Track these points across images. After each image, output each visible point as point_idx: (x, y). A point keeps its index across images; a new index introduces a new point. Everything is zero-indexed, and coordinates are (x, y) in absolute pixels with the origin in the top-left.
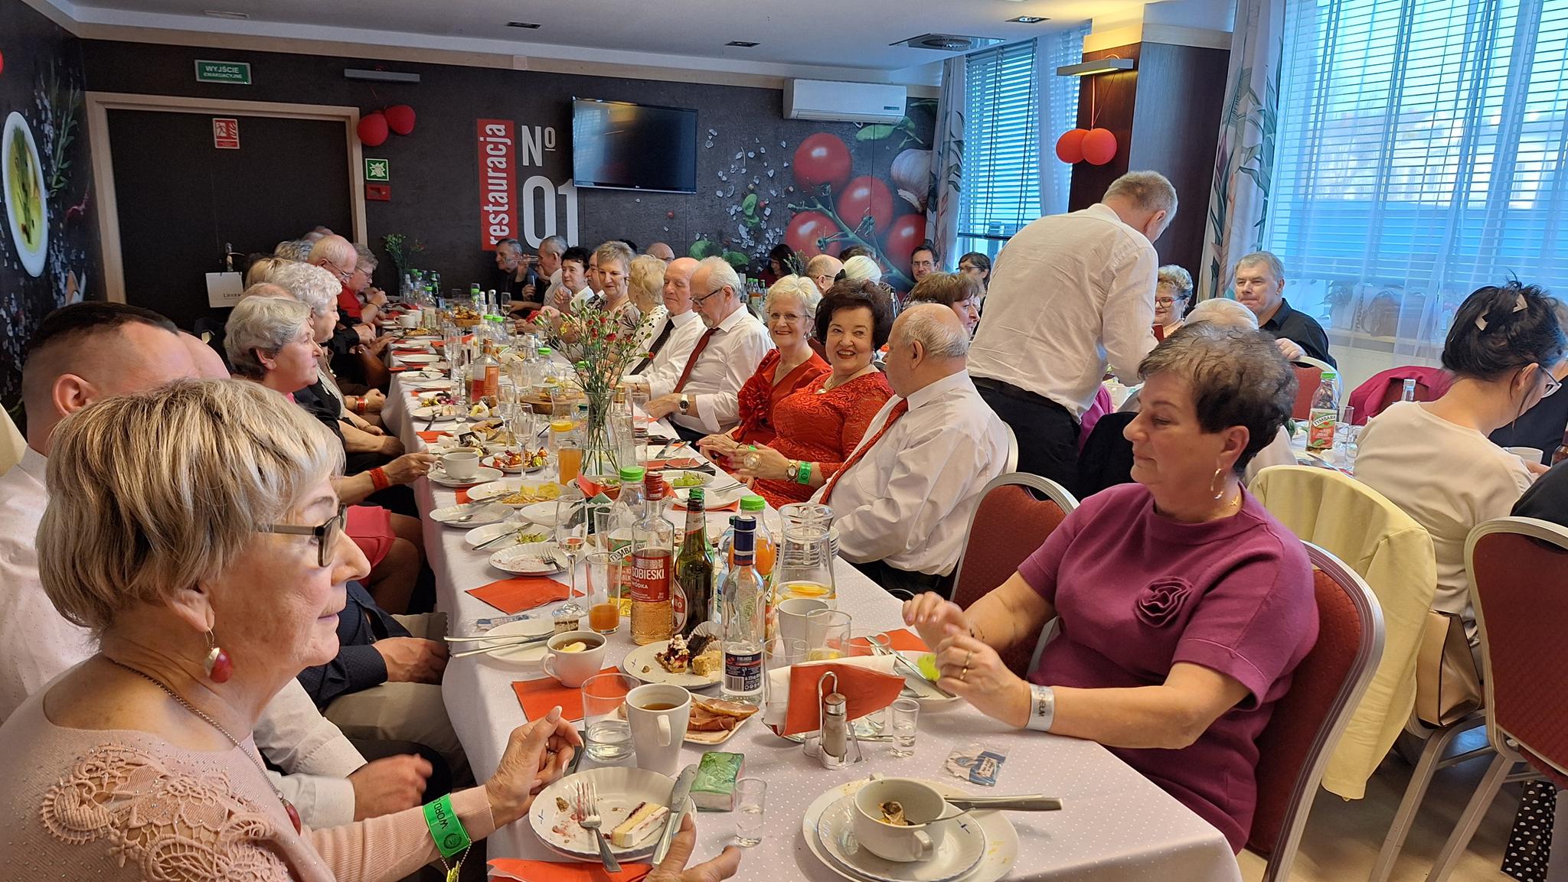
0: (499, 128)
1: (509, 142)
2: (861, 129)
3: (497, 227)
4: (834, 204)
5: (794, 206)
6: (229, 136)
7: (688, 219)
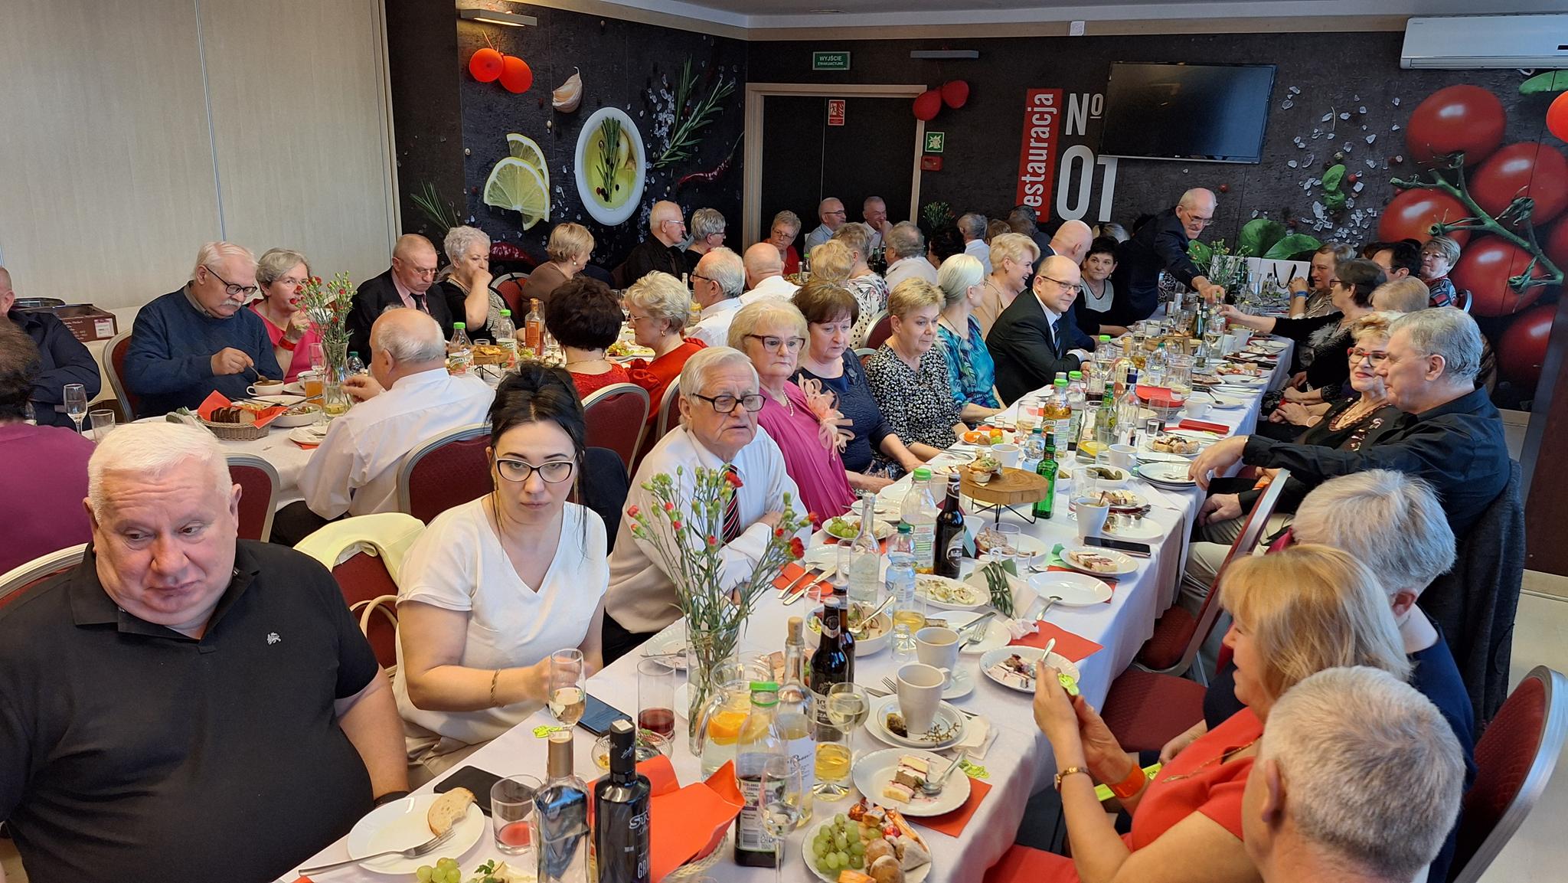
0: (1045, 99)
1: (1054, 111)
2: (1528, 78)
3: (1031, 198)
4: (1465, 180)
5: (1401, 181)
6: (838, 116)
7: (1245, 193)
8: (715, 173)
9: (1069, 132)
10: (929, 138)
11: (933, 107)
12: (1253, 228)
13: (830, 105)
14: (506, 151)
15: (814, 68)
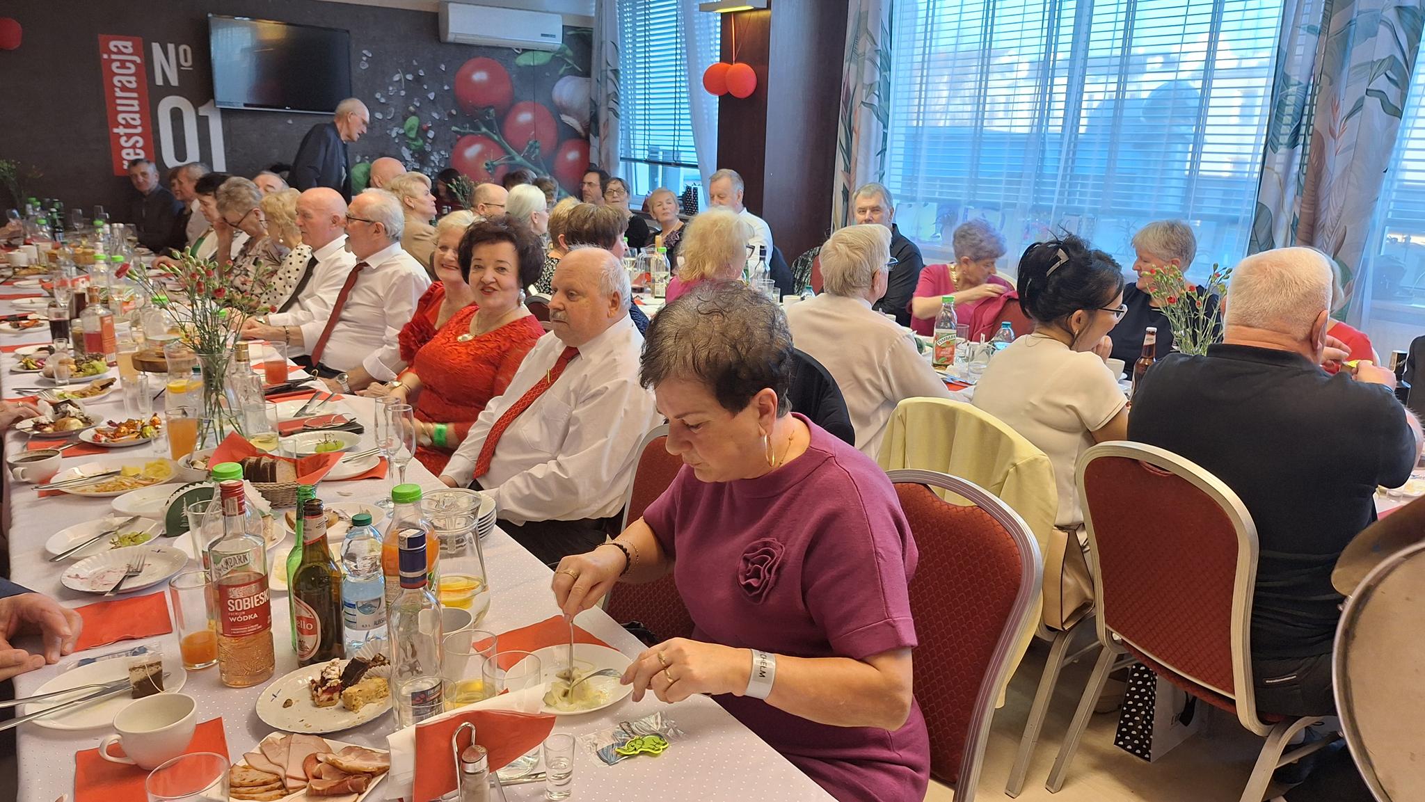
0: (126, 45)
1: (138, 60)
2: (521, 54)
3: (131, 151)
4: (499, 128)
5: (458, 129)
9: (159, 81)
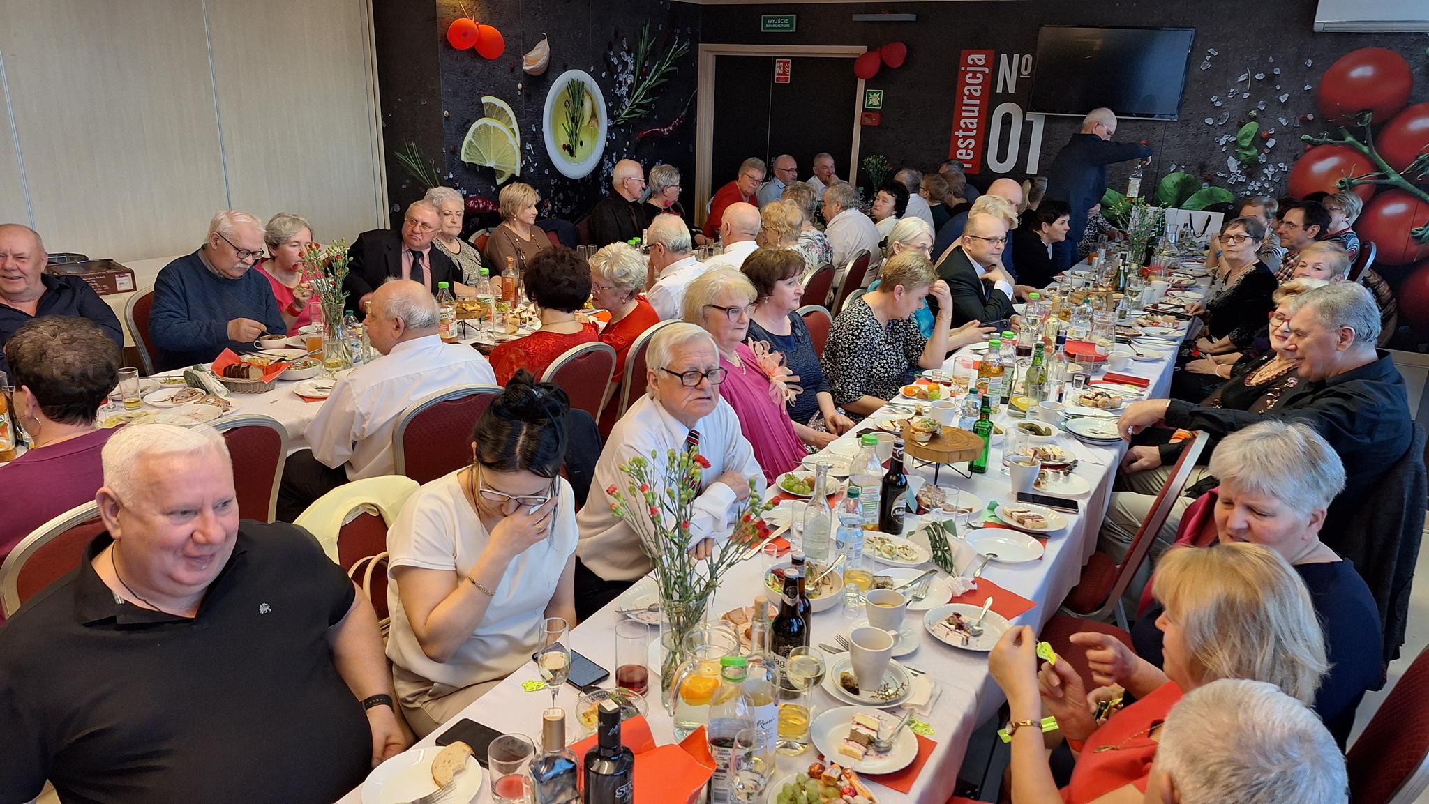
0: (977, 59)
1: (986, 70)
3: (964, 151)
4: (1373, 137)
5: (1311, 138)
6: (784, 74)
7: (1164, 148)
8: (671, 128)
9: (999, 90)
10: (869, 96)
11: (872, 67)
12: (1170, 181)
13: (777, 64)
14: (480, 112)
15: (762, 30)
